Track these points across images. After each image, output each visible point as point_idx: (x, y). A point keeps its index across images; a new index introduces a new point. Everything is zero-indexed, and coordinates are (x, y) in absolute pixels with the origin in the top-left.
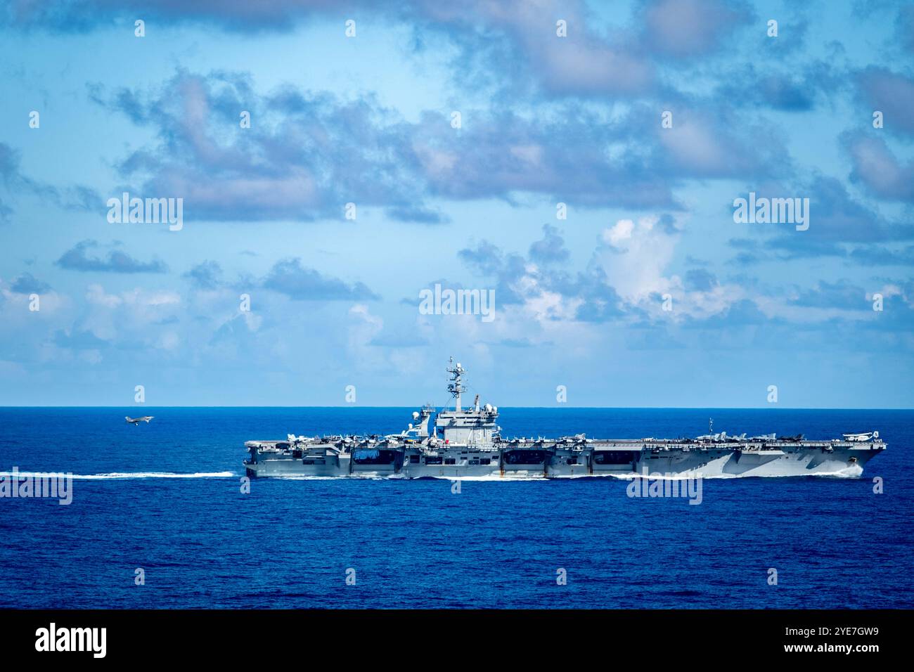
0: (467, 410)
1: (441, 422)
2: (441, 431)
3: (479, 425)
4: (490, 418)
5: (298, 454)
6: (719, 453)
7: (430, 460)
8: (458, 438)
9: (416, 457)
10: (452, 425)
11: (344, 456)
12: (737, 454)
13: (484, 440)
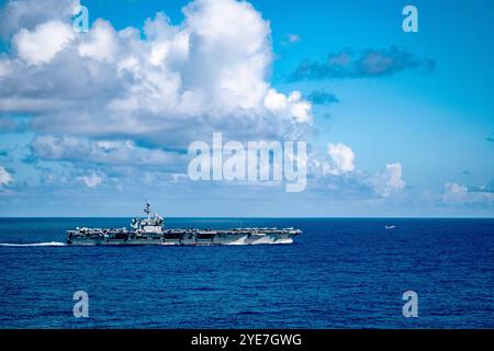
0: (152, 218)
1: (143, 223)
2: (143, 226)
3: (157, 225)
4: (161, 221)
5: (88, 235)
6: (243, 234)
7: (138, 238)
8: (149, 229)
9: (133, 236)
10: (147, 224)
11: (106, 236)
12: (249, 235)
13: (158, 230)
